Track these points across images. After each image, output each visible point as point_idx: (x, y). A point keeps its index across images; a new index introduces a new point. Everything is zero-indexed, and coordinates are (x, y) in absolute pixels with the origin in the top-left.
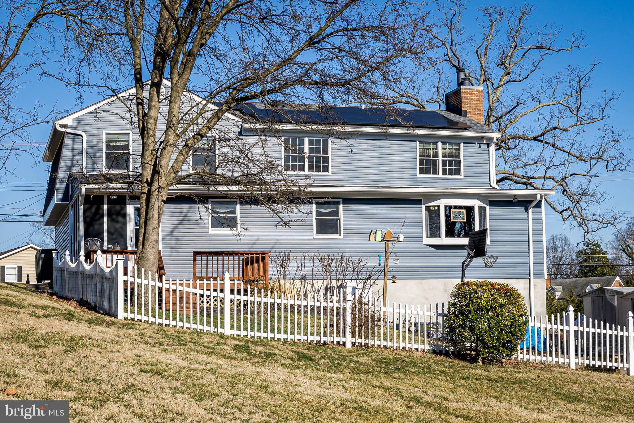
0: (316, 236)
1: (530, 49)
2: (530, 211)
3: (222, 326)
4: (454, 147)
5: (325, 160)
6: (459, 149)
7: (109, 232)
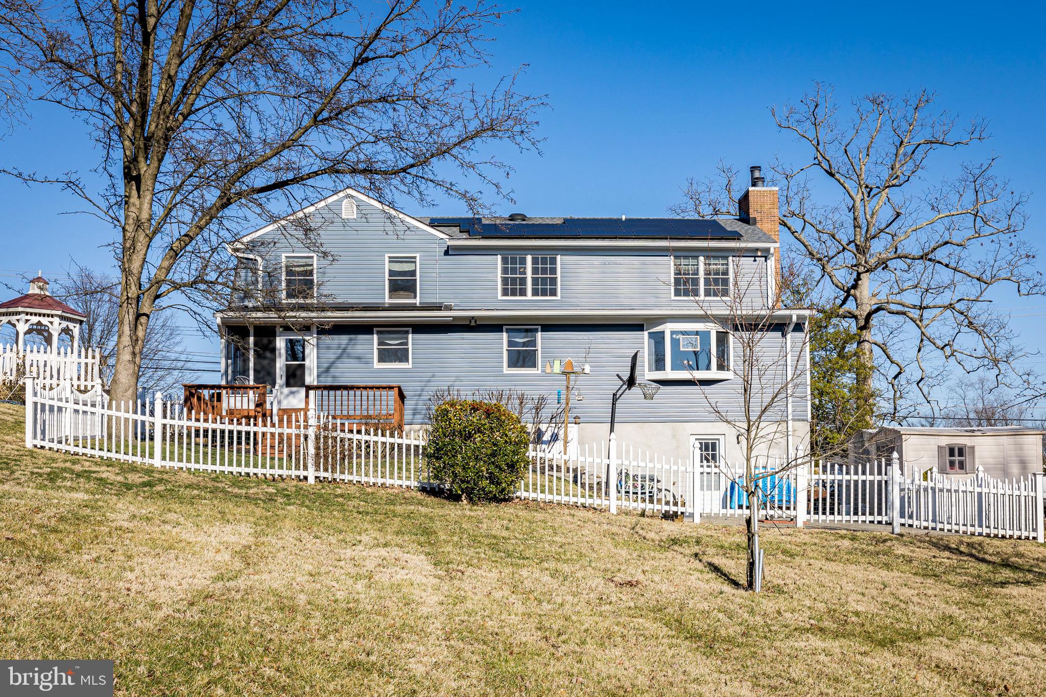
0: (506, 370)
1: (920, 144)
2: (789, 336)
3: (152, 456)
4: (721, 262)
5: (554, 281)
6: (727, 264)
7: (255, 370)
